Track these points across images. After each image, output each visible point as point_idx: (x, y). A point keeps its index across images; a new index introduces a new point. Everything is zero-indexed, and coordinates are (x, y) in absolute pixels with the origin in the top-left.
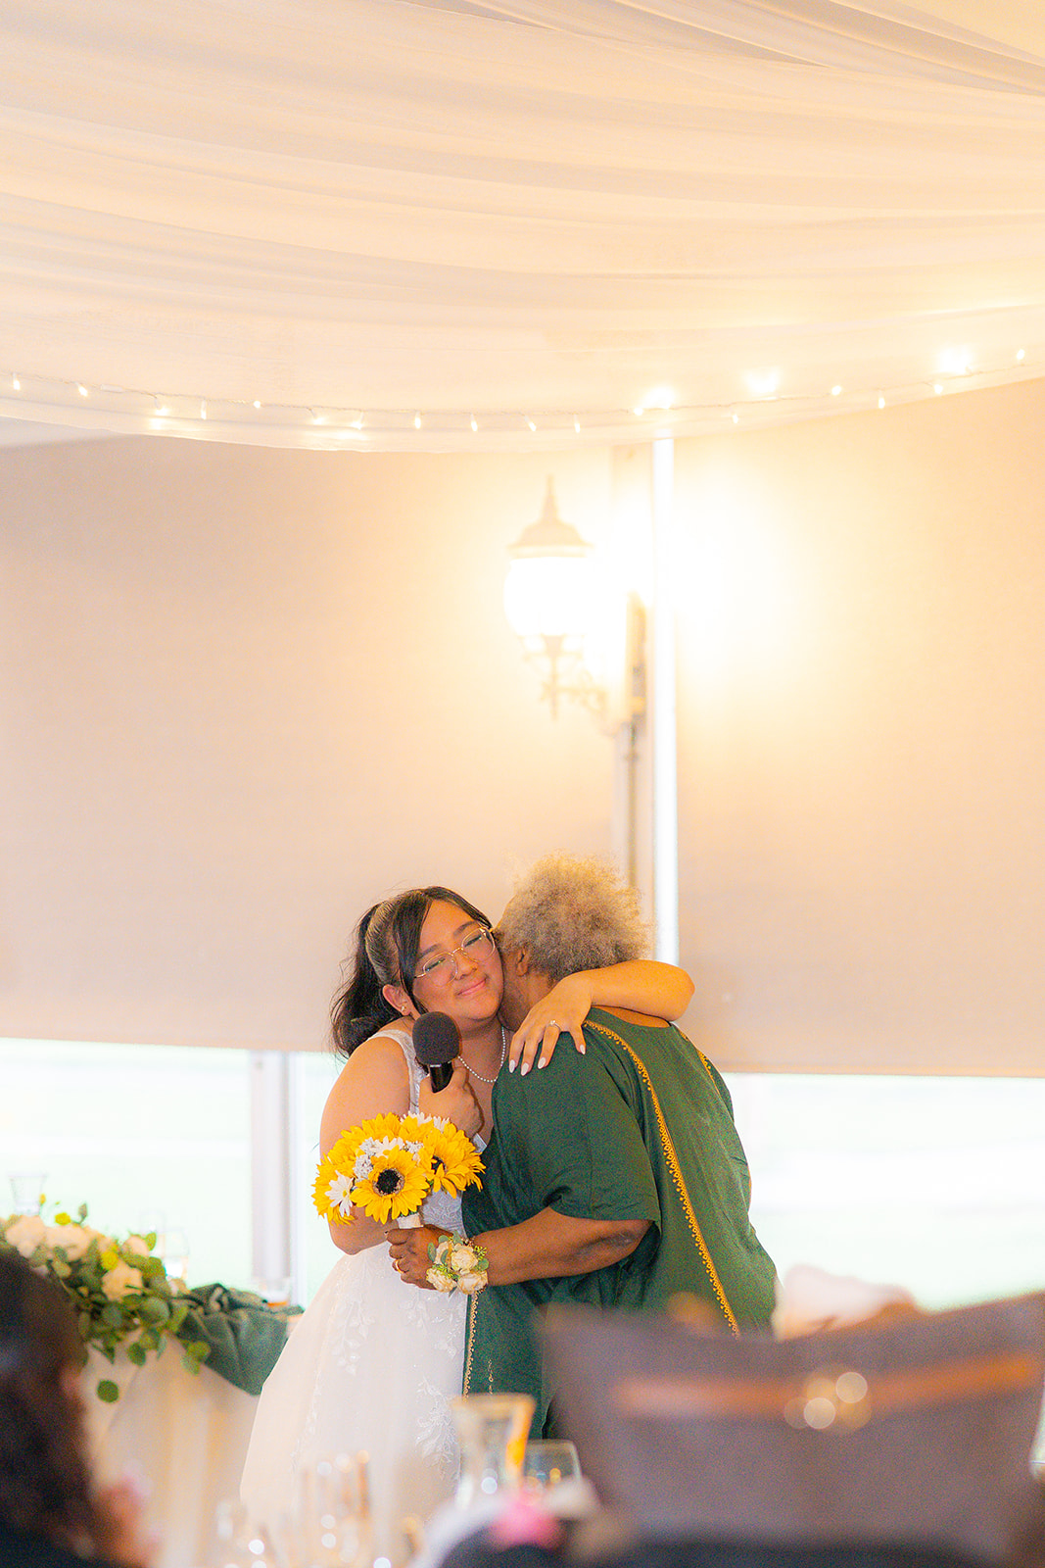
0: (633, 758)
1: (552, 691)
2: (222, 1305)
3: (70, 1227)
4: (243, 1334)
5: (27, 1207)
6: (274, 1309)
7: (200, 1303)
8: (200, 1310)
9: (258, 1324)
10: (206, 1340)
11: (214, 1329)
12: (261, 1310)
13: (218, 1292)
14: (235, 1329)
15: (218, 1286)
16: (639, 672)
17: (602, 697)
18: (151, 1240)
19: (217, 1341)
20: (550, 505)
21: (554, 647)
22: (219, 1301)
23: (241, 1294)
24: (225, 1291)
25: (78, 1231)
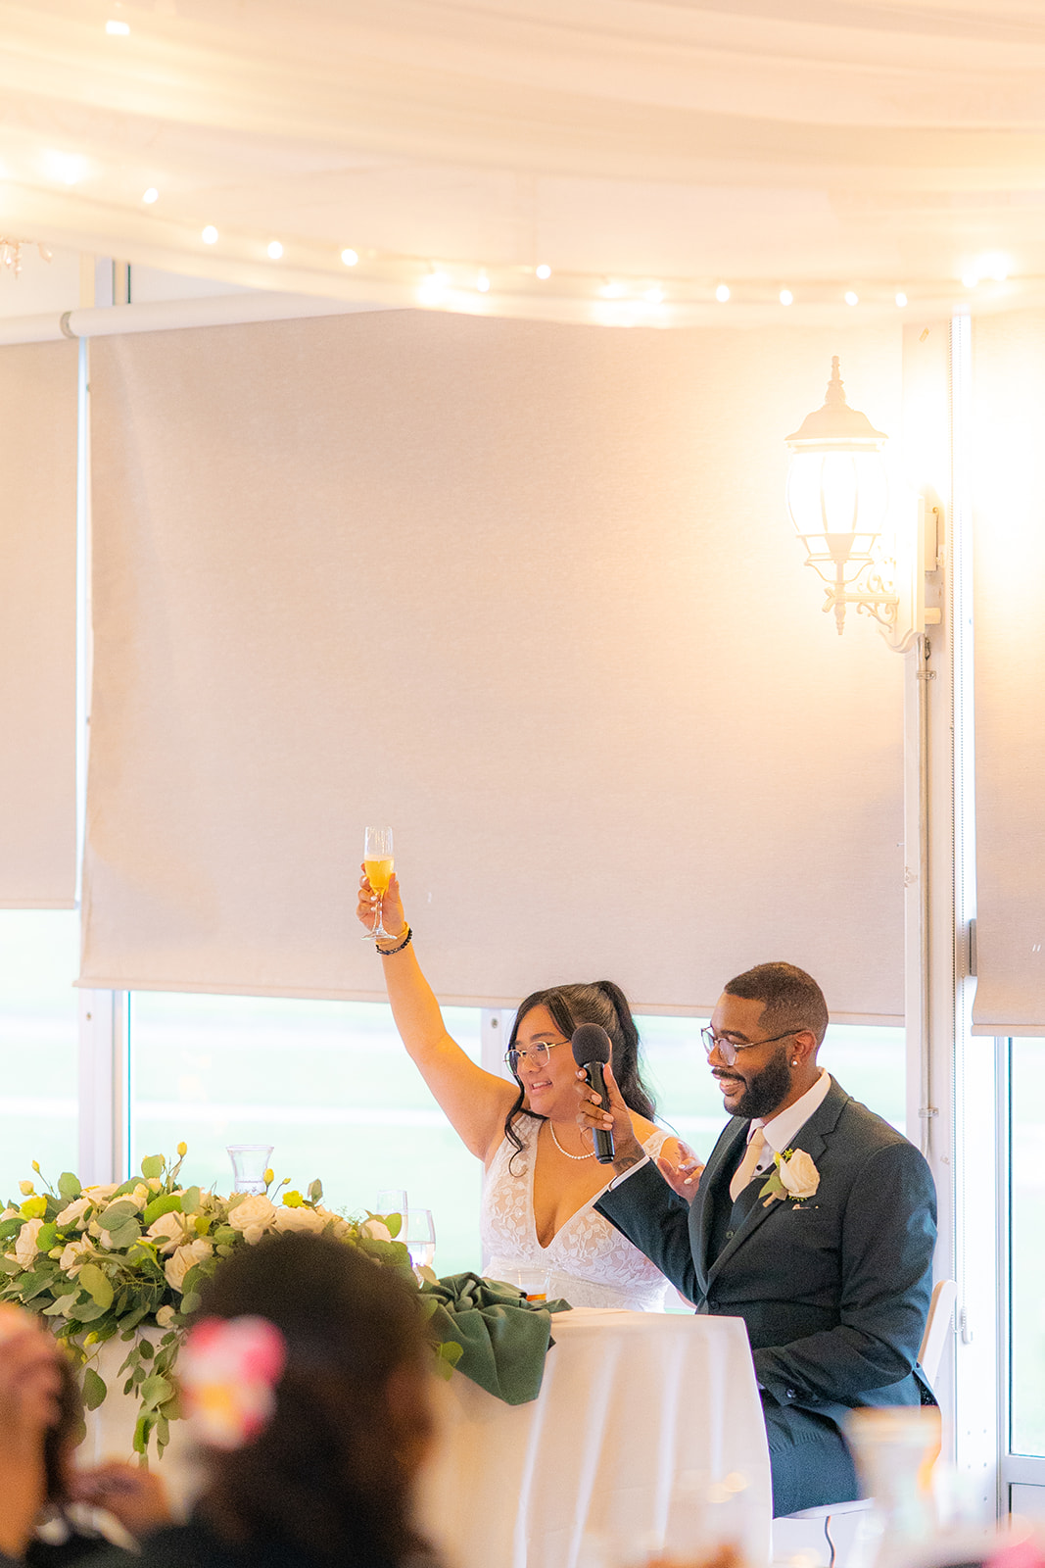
0: (927, 675)
1: (837, 601)
2: (475, 1300)
3: (302, 1209)
4: (500, 1334)
5: (251, 1183)
6: (535, 1304)
7: (450, 1297)
8: (451, 1304)
9: (515, 1320)
10: (457, 1339)
11: (467, 1327)
12: (520, 1305)
13: (471, 1283)
14: (490, 1326)
15: (471, 1276)
16: (935, 577)
17: (893, 606)
18: (394, 1223)
19: (471, 1341)
20: (835, 386)
21: (840, 549)
22: (471, 1294)
23: (496, 1286)
24: (479, 1283)
25: (311, 1211)
